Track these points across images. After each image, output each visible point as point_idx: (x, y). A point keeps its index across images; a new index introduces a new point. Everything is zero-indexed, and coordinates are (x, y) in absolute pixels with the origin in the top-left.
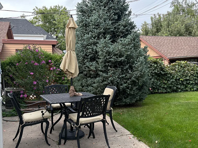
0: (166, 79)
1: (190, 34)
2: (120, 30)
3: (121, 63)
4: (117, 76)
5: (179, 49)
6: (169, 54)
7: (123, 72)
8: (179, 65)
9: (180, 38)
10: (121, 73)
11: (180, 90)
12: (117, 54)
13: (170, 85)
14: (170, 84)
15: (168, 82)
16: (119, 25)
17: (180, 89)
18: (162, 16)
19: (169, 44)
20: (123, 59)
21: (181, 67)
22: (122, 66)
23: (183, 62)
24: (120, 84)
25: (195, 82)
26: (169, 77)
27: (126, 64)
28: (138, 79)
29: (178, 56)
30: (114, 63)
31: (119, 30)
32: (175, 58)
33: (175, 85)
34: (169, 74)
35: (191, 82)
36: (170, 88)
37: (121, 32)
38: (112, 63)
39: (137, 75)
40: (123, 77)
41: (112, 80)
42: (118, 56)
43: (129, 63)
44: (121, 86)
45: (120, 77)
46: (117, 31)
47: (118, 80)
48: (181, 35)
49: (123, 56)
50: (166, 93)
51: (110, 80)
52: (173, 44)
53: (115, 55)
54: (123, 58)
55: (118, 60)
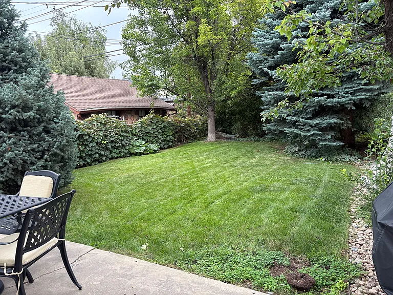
0: (83, 143)
1: (92, 73)
2: (10, 57)
3: (25, 123)
4: (22, 149)
5: (89, 96)
6: (77, 104)
7: (32, 140)
8: (97, 122)
9: (80, 78)
10: (29, 142)
11: (104, 158)
12: (18, 106)
13: (90, 153)
14: (89, 150)
15: (85, 148)
16: (6, 46)
17: (103, 156)
18: (43, 39)
19: (71, 87)
20: (33, 114)
21: (101, 123)
22: (29, 128)
23: (101, 116)
24: (29, 162)
25: (122, 144)
26: (87, 140)
27: (37, 125)
28: (62, 150)
29: (91, 107)
30: (11, 123)
31: (7, 57)
32: (87, 110)
33: (97, 151)
34: (86, 135)
35: (117, 145)
36: (91, 155)
37: (12, 62)
38: (8, 123)
39: (62, 144)
40: (33, 150)
41: (12, 157)
42: (20, 110)
43: (43, 121)
44: (34, 167)
45: (29, 149)
46: (4, 59)
47: (25, 157)
48: (80, 74)
49: (30, 109)
50: (84, 166)
51: (8, 157)
52: (78, 87)
53: (13, 107)
54: (31, 113)
55: (21, 117)
